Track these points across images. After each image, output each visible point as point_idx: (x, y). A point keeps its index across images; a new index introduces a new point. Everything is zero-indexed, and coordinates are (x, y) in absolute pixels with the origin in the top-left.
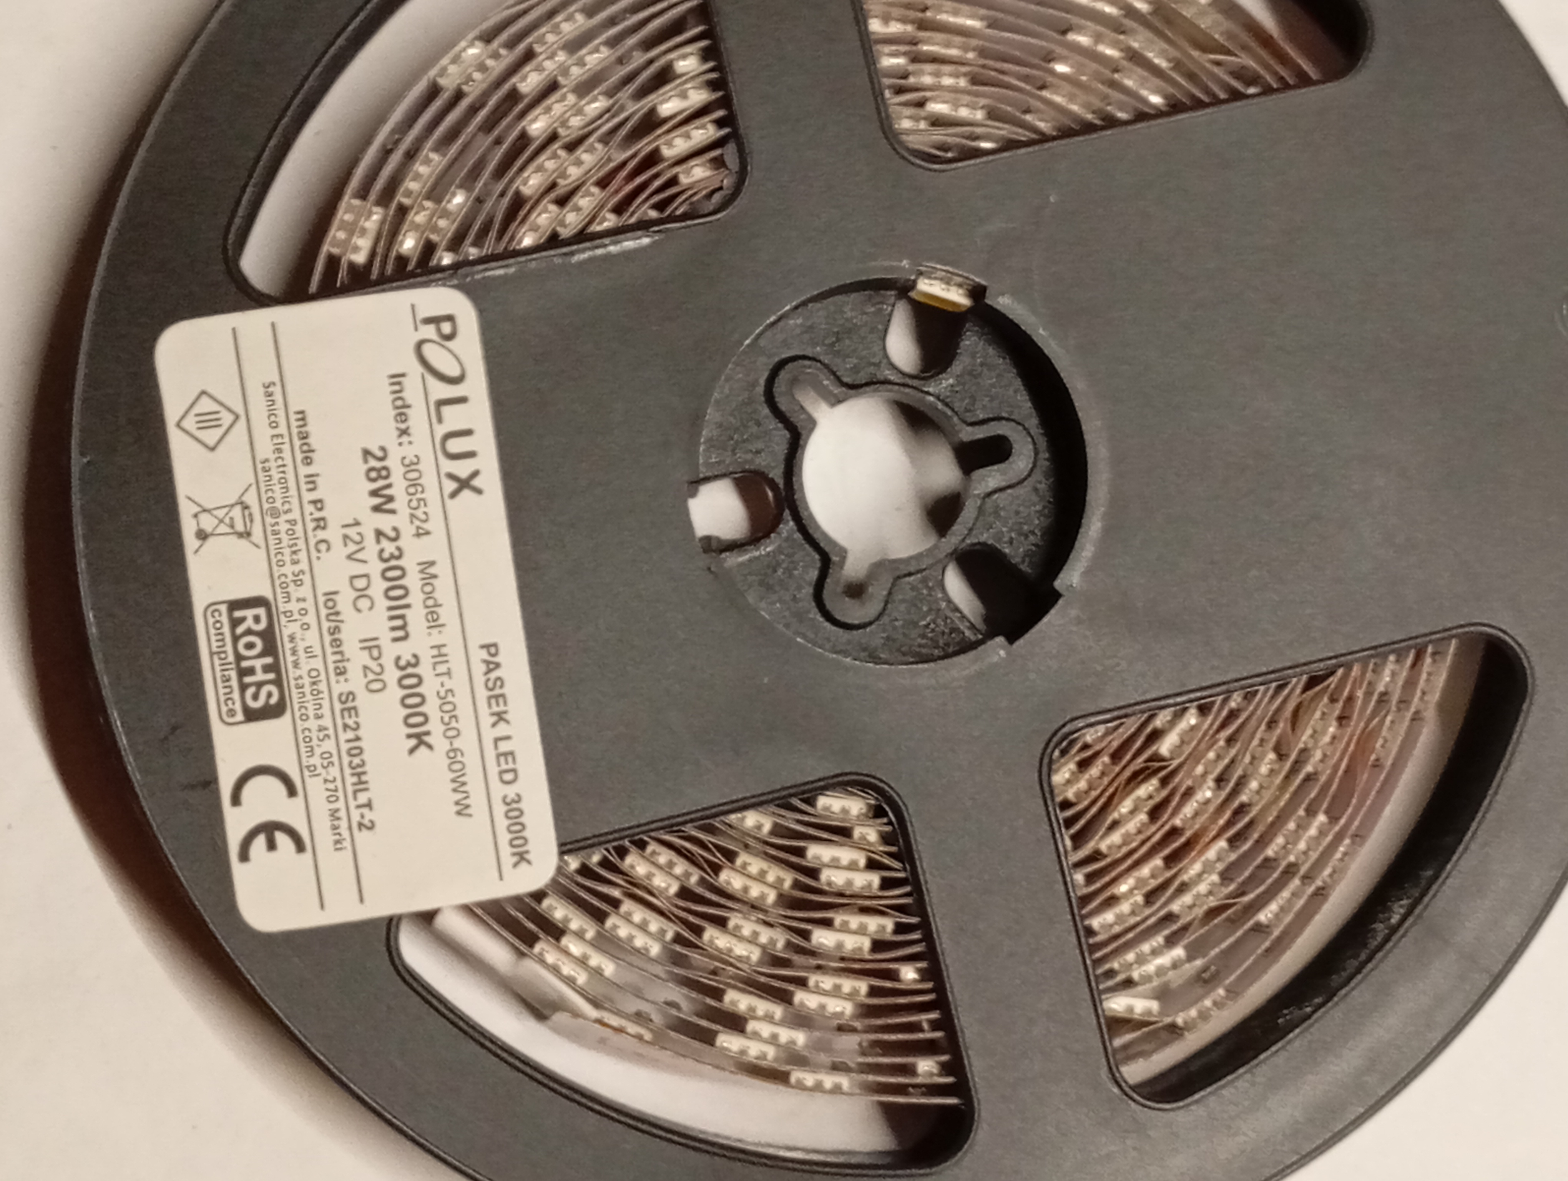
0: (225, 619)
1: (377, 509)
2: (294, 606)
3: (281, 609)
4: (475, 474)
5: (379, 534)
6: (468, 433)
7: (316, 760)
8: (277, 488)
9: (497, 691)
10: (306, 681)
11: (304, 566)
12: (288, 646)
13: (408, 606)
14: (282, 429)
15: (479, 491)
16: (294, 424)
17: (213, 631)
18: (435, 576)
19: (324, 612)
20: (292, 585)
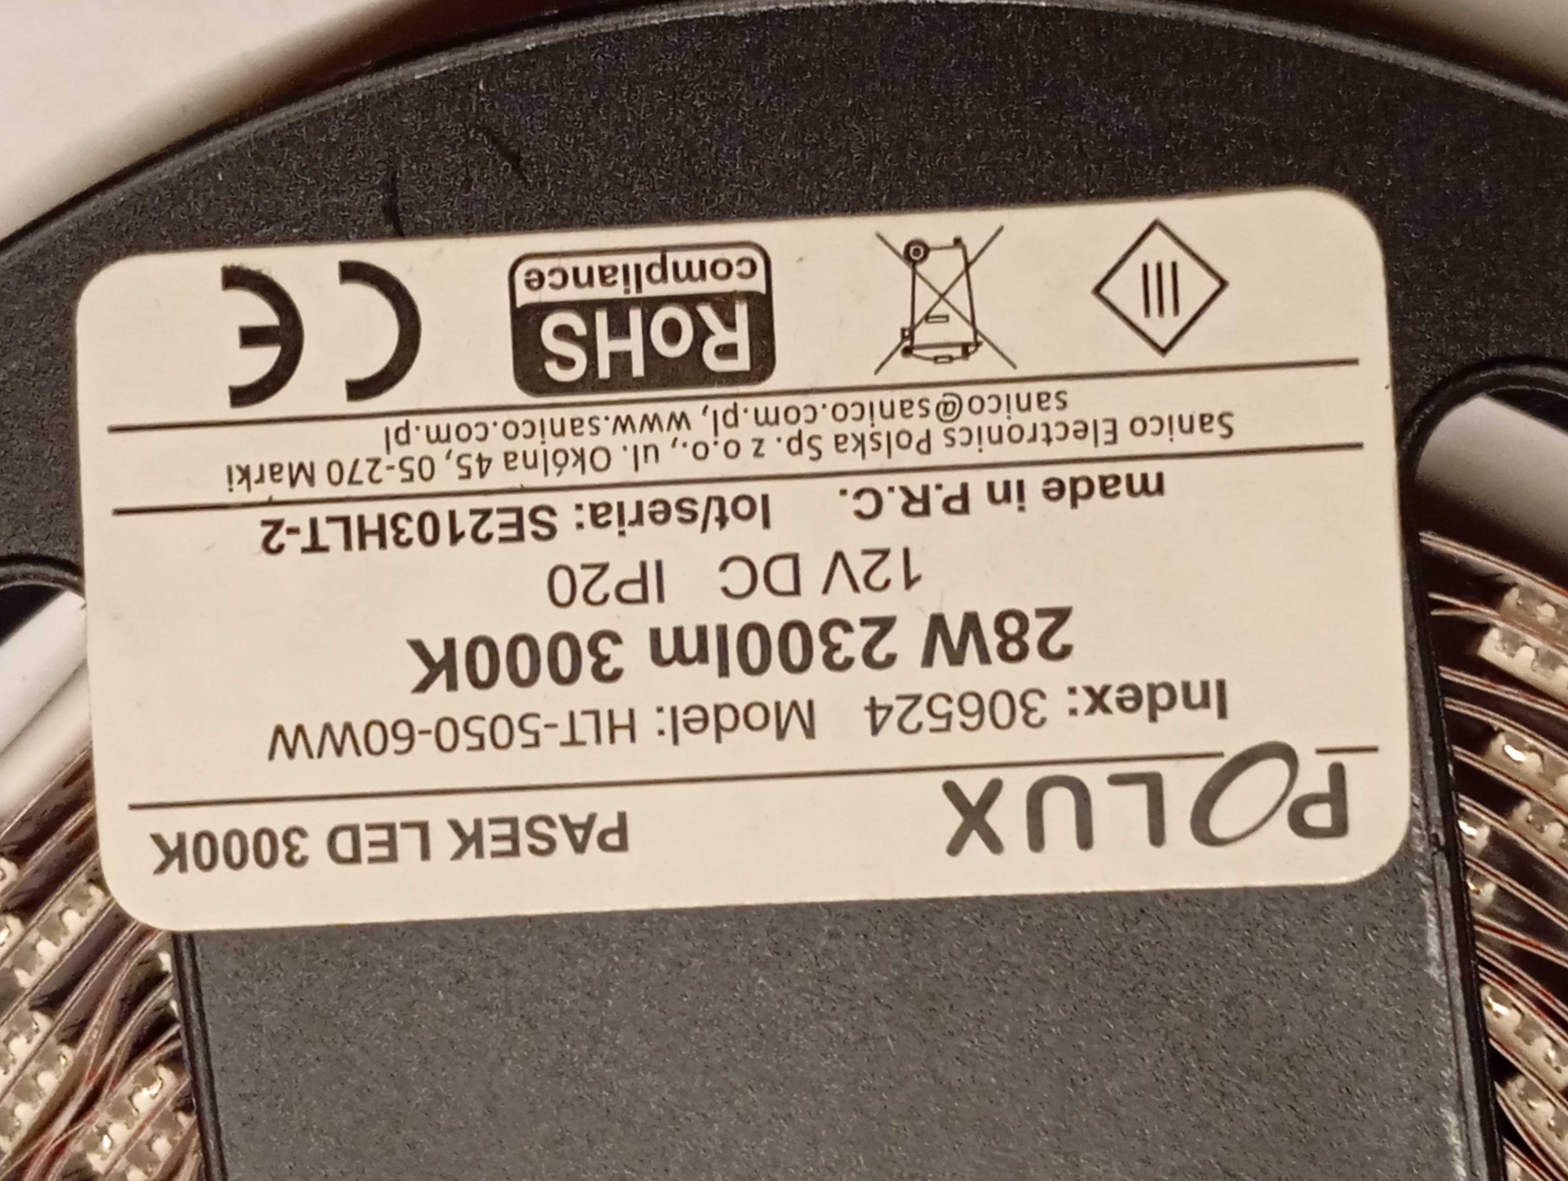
0: (734, 284)
1: (938, 623)
2: (746, 432)
3: (742, 403)
4: (994, 844)
5: (885, 625)
6: (1085, 841)
7: (419, 446)
8: (1001, 419)
9: (525, 840)
10: (587, 443)
11: (831, 461)
12: (664, 411)
13: (724, 671)
14: (1127, 444)
15: (955, 848)
16: (1137, 469)
17: (710, 256)
18: (781, 734)
19: (729, 492)
20: (793, 431)
